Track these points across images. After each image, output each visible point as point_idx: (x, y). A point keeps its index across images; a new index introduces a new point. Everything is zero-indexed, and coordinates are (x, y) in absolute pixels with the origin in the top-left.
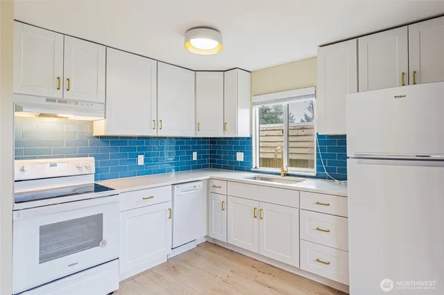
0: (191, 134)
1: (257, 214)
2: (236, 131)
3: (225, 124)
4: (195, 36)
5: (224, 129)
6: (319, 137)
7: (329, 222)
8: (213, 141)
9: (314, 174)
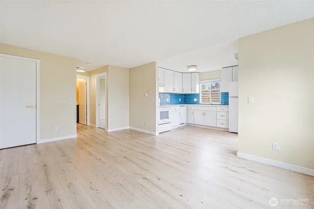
0: (181, 93)
1: (204, 114)
2: (195, 92)
3: (192, 89)
4: (191, 68)
5: (192, 91)
6: (222, 93)
7: (224, 114)
8: (185, 95)
9: (220, 103)
